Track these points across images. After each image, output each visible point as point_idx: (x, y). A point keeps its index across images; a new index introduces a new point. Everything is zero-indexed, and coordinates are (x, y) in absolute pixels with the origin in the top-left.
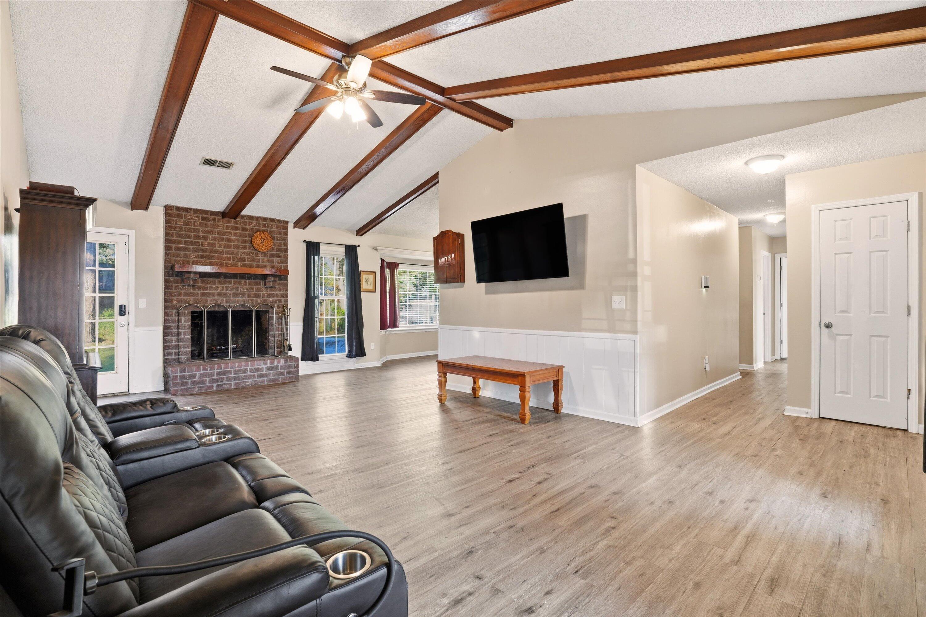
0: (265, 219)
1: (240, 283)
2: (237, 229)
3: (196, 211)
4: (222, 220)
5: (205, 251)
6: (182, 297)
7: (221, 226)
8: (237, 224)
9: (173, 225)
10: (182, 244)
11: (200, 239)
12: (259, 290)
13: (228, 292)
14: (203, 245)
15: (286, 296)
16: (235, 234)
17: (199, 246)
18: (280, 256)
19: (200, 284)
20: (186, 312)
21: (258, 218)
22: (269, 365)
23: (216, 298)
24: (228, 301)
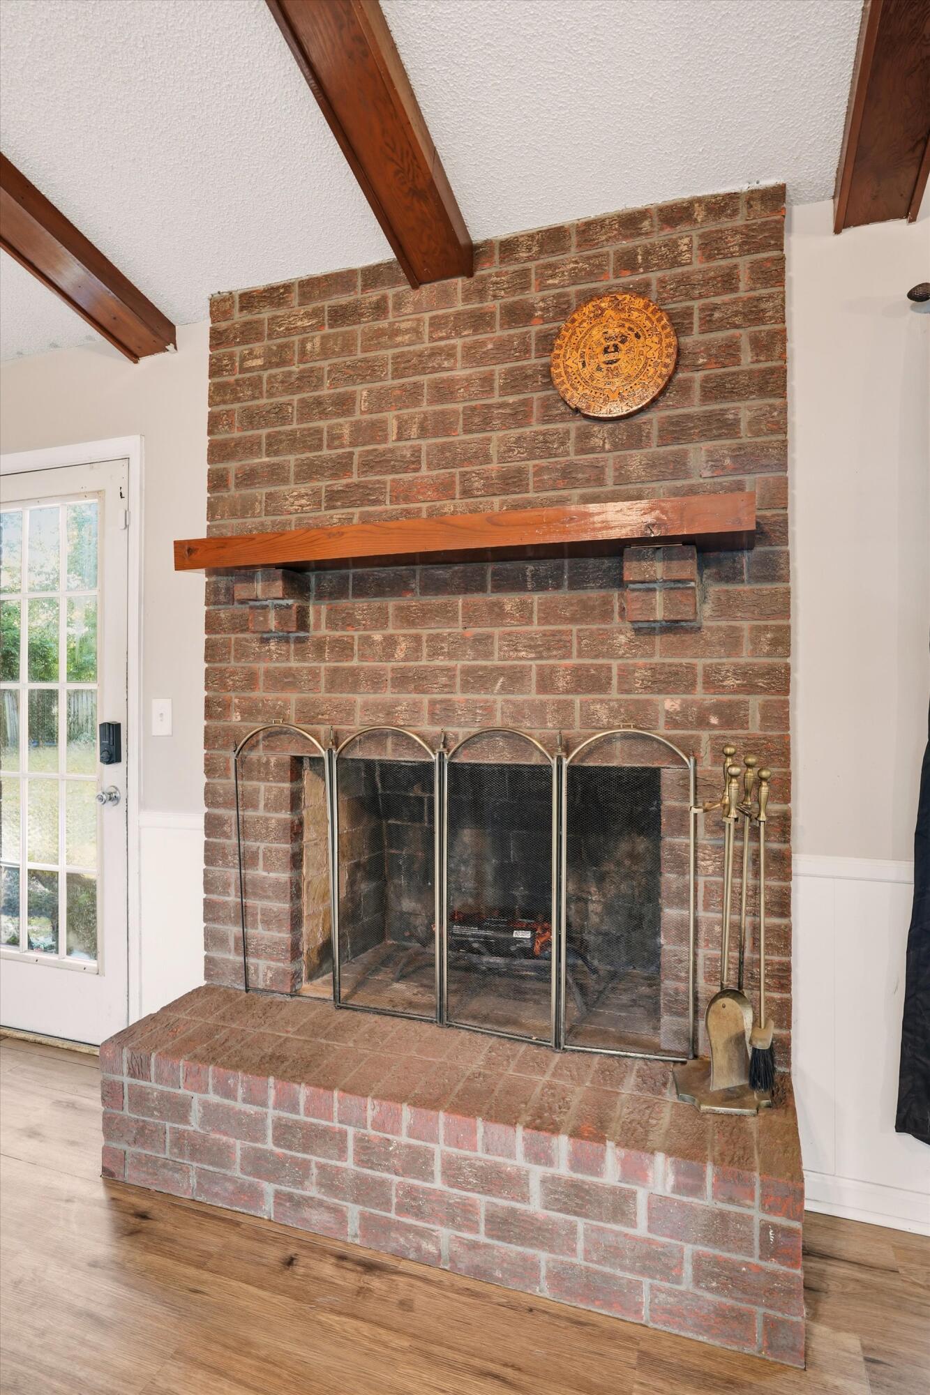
0: (631, 222)
1: (498, 613)
2: (479, 321)
3: (311, 287)
4: (414, 296)
5: (341, 466)
6: (258, 694)
7: (407, 331)
8: (481, 294)
9: (232, 379)
10: (258, 454)
11: (324, 415)
12: (601, 645)
13: (440, 662)
14: (334, 438)
15: (780, 681)
16: (473, 355)
17: (319, 448)
18: (728, 427)
19: (324, 631)
20: (273, 760)
21: (588, 230)
22: (563, 1169)
23: (388, 695)
24: (442, 712)
